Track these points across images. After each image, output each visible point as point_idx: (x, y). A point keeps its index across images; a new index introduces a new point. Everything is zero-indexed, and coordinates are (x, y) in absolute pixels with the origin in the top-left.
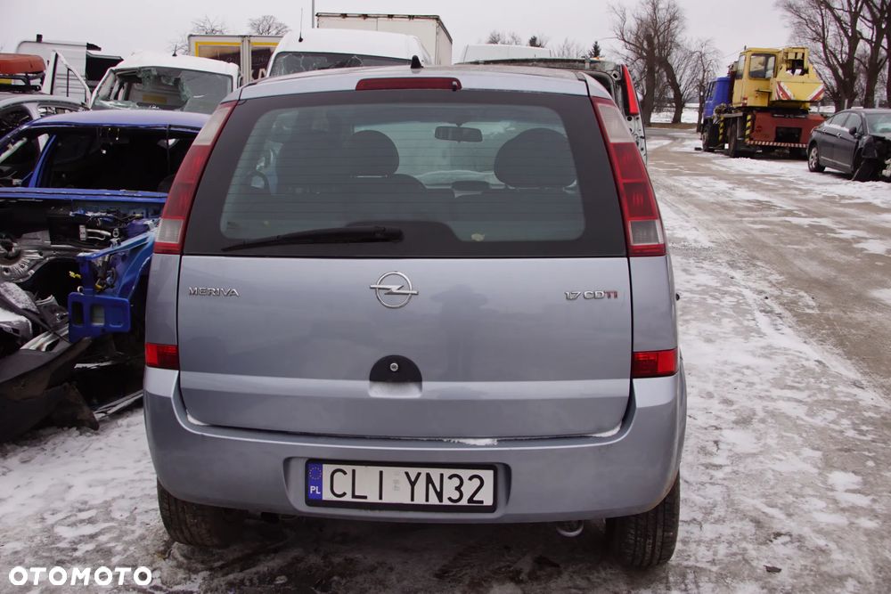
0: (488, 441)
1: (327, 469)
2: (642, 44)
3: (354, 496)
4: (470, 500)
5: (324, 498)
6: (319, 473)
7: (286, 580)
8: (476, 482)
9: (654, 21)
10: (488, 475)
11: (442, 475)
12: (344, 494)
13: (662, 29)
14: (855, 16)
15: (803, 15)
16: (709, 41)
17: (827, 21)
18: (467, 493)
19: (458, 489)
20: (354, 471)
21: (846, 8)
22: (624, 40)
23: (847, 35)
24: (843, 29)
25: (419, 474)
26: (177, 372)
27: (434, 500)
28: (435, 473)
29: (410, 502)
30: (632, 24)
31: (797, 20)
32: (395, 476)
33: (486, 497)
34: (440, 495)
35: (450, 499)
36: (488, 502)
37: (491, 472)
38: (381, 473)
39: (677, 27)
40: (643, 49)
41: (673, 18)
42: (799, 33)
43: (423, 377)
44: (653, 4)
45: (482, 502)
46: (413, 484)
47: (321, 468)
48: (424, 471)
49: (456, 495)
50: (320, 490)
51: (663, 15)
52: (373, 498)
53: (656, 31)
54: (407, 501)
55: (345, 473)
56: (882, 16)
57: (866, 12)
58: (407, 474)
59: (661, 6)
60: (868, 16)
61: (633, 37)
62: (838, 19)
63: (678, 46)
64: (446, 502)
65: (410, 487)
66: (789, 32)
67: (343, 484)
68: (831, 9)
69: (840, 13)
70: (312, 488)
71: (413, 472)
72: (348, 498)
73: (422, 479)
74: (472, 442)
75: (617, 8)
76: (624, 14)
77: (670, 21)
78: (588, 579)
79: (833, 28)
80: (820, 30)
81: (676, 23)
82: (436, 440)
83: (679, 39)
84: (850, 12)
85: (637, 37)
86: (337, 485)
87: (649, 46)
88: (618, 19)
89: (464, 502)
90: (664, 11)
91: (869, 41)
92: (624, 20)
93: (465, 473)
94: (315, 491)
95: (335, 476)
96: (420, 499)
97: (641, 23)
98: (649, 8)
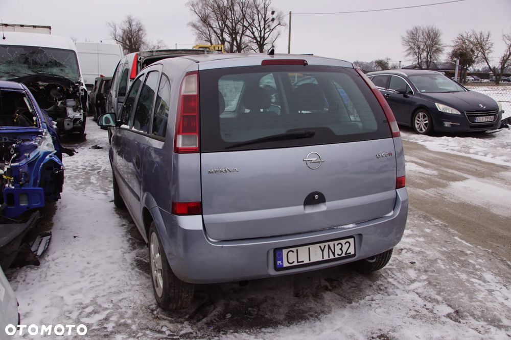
0: (351, 226)
1: (285, 252)
2: (125, 41)
3: (298, 262)
4: (346, 253)
5: (284, 266)
6: (281, 255)
7: (231, 315)
8: (348, 244)
9: (131, 31)
10: (351, 240)
11: (334, 244)
12: (294, 262)
13: (135, 35)
14: (222, 31)
15: (201, 30)
16: (162, 41)
17: (211, 33)
18: (344, 250)
19: (341, 249)
20: (297, 250)
21: (218, 27)
22: (116, 40)
23: (220, 40)
24: (218, 37)
25: (325, 246)
26: (201, 216)
27: (332, 257)
28: (331, 244)
29: (322, 260)
30: (120, 32)
31: (198, 32)
32: (315, 249)
33: (352, 251)
34: (334, 254)
35: (338, 255)
36: (353, 253)
37: (353, 239)
38: (309, 248)
39: (142, 34)
40: (126, 44)
41: (139, 30)
42: (200, 38)
43: (326, 200)
44: (129, 22)
45: (350, 253)
46: (323, 251)
47: (282, 252)
48: (327, 244)
49: (340, 252)
50: (282, 262)
51: (134, 28)
52: (306, 261)
53: (132, 36)
54: (321, 259)
55: (293, 252)
56: (233, 32)
57: (226, 30)
58: (320, 247)
59: (133, 23)
60: (227, 31)
61: (121, 39)
62: (215, 32)
63: (143, 43)
64: (337, 256)
65: (321, 252)
66: (195, 37)
67: (292, 257)
68: (212, 28)
69: (215, 29)
70: (278, 262)
71: (322, 245)
72: (296, 264)
73: (327, 248)
74: (345, 227)
75: (112, 24)
76: (115, 27)
77: (139, 31)
78: (354, 282)
79: (214, 36)
80: (209, 37)
81: (141, 32)
82: (331, 228)
83: (143, 40)
84: (220, 29)
85: (123, 39)
86: (290, 259)
87: (130, 43)
88: (112, 29)
89: (343, 255)
90: (135, 26)
91: (229, 42)
92: (115, 30)
93: (343, 242)
94: (279, 264)
95: (289, 254)
96: (326, 258)
97: (124, 31)
98: (128, 24)
